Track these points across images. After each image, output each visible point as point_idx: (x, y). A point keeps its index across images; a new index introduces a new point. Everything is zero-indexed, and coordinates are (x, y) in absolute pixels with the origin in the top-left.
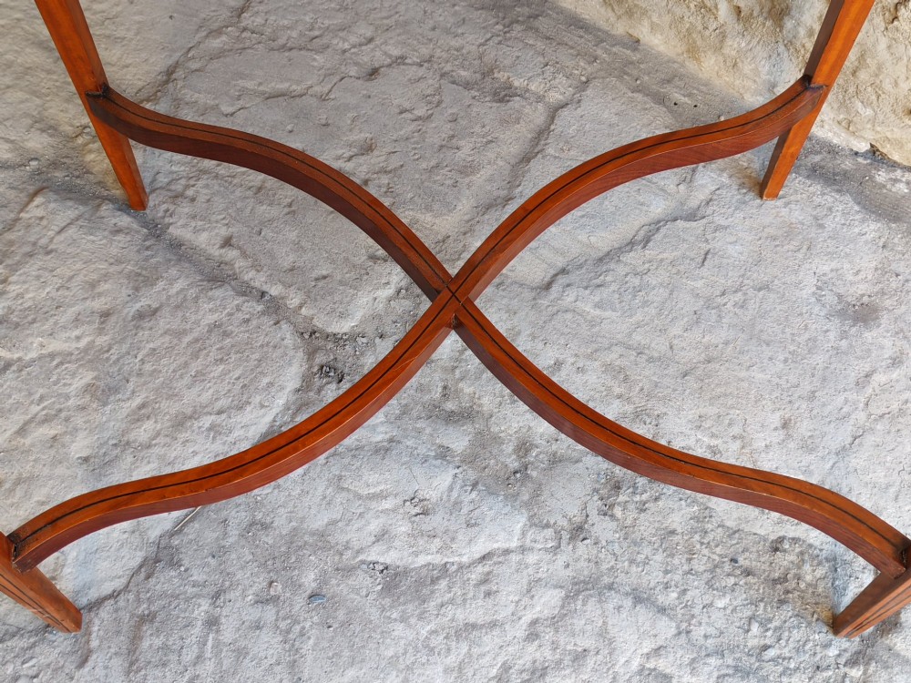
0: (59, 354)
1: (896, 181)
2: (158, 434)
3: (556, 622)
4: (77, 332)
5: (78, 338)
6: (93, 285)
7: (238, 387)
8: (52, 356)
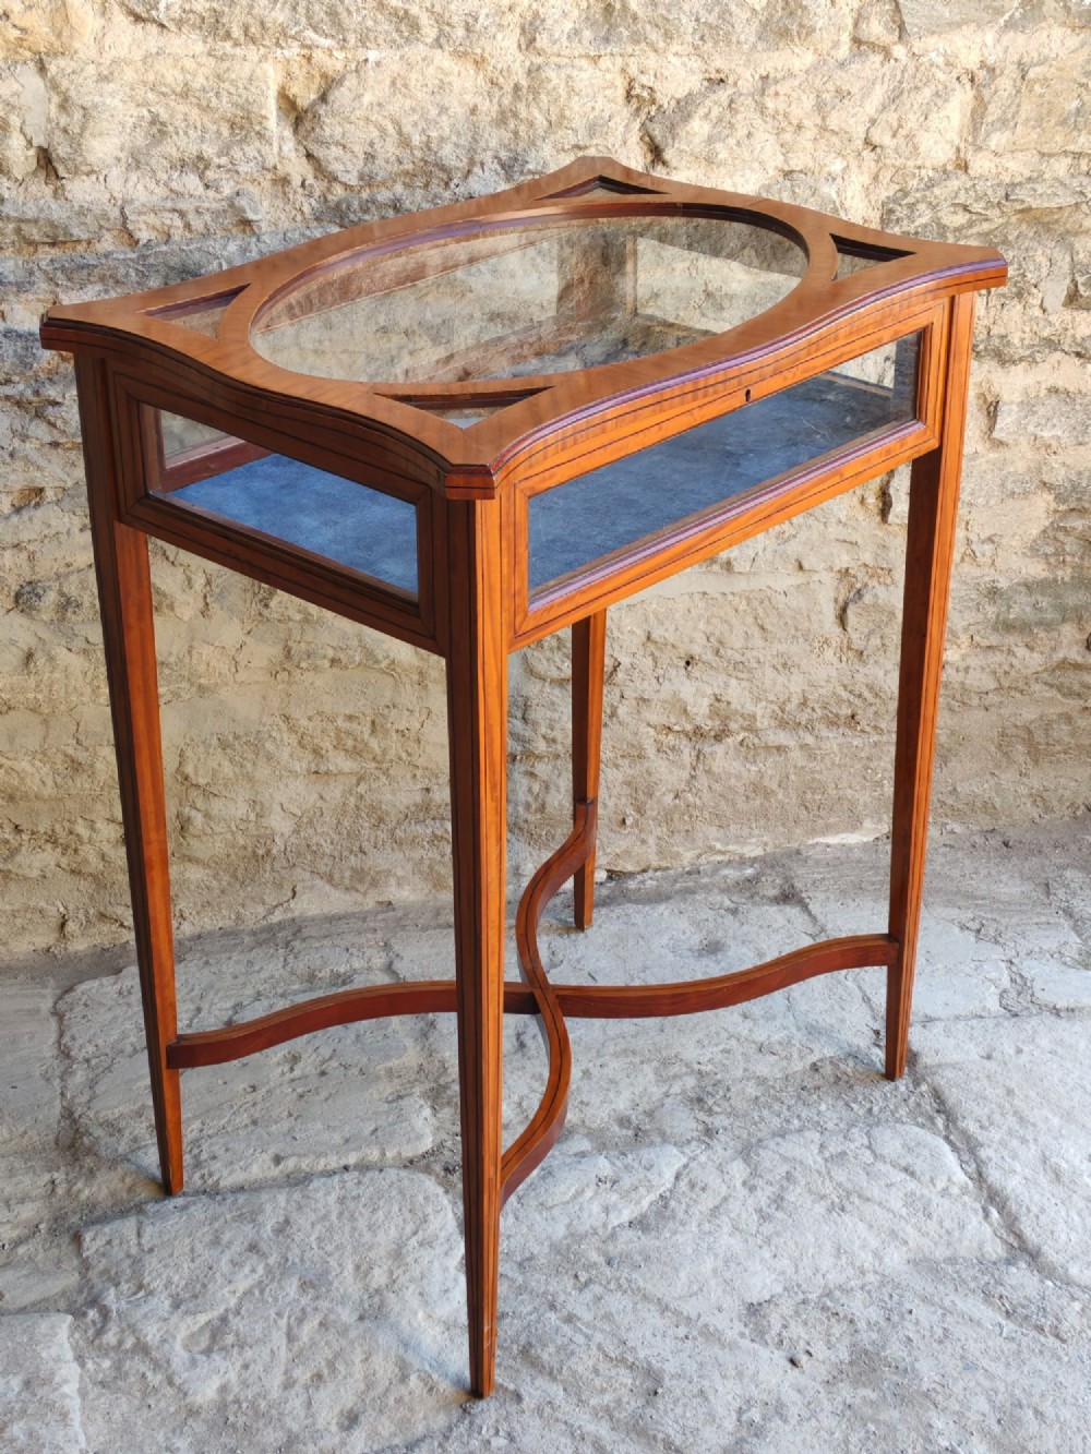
1: (643, 882)
2: (391, 1273)
3: (755, 1173)
5: (253, 1271)
7: (408, 1215)
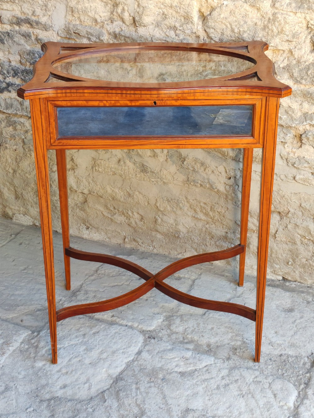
0: (74, 344)
4: (78, 339)
6: (78, 330)
8: (72, 345)
